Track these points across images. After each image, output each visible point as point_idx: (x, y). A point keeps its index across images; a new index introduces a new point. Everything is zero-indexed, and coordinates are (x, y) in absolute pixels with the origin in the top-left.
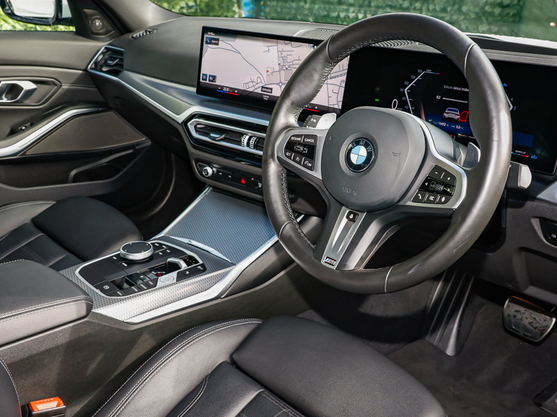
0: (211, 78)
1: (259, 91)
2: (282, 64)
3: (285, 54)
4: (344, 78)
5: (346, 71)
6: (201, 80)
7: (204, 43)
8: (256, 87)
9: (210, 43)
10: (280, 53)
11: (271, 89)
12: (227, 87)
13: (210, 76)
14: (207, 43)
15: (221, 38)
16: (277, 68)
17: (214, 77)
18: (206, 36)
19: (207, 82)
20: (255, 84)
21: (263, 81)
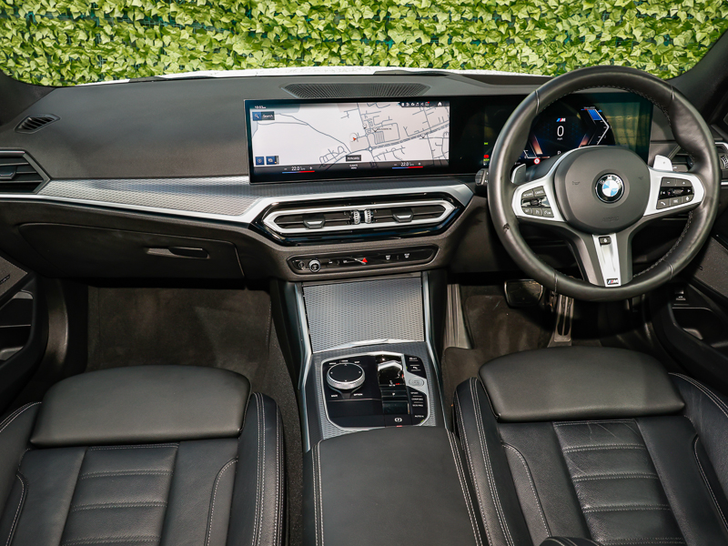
0: (270, 160)
1: (343, 161)
2: (368, 127)
3: (369, 116)
4: (447, 129)
5: (448, 122)
6: (255, 165)
7: (252, 120)
8: (337, 158)
9: (260, 119)
10: (363, 116)
11: (360, 156)
12: (297, 166)
13: (268, 157)
14: (255, 119)
15: (276, 111)
16: (362, 133)
17: (275, 159)
18: (252, 111)
19: (266, 165)
20: (335, 155)
21: (346, 150)
